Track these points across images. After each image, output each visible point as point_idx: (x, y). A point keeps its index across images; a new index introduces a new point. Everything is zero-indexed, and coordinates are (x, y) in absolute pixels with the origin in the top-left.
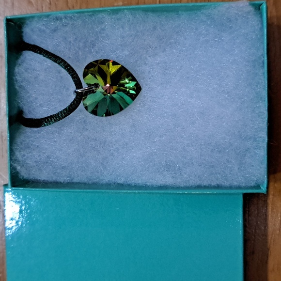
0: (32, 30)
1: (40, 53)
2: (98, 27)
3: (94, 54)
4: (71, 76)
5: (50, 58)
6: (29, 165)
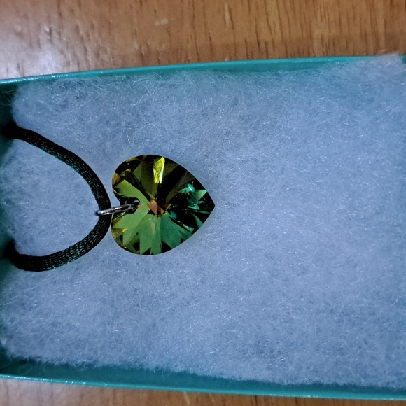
0: (26, 105)
1: (39, 146)
2: (137, 101)
3: (133, 145)
4: (91, 186)
5: (56, 155)
6: (21, 336)
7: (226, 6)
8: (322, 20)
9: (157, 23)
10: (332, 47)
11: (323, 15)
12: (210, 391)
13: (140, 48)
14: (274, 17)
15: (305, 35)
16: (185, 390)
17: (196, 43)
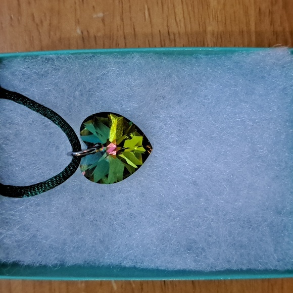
6: (7, 246)
7: (146, 7)
8: (213, 20)
9: (95, 16)
10: (220, 39)
11: (214, 16)
12: (132, 279)
13: (82, 32)
14: (180, 16)
15: (201, 30)
16: (113, 279)
17: (123, 31)
